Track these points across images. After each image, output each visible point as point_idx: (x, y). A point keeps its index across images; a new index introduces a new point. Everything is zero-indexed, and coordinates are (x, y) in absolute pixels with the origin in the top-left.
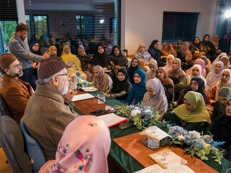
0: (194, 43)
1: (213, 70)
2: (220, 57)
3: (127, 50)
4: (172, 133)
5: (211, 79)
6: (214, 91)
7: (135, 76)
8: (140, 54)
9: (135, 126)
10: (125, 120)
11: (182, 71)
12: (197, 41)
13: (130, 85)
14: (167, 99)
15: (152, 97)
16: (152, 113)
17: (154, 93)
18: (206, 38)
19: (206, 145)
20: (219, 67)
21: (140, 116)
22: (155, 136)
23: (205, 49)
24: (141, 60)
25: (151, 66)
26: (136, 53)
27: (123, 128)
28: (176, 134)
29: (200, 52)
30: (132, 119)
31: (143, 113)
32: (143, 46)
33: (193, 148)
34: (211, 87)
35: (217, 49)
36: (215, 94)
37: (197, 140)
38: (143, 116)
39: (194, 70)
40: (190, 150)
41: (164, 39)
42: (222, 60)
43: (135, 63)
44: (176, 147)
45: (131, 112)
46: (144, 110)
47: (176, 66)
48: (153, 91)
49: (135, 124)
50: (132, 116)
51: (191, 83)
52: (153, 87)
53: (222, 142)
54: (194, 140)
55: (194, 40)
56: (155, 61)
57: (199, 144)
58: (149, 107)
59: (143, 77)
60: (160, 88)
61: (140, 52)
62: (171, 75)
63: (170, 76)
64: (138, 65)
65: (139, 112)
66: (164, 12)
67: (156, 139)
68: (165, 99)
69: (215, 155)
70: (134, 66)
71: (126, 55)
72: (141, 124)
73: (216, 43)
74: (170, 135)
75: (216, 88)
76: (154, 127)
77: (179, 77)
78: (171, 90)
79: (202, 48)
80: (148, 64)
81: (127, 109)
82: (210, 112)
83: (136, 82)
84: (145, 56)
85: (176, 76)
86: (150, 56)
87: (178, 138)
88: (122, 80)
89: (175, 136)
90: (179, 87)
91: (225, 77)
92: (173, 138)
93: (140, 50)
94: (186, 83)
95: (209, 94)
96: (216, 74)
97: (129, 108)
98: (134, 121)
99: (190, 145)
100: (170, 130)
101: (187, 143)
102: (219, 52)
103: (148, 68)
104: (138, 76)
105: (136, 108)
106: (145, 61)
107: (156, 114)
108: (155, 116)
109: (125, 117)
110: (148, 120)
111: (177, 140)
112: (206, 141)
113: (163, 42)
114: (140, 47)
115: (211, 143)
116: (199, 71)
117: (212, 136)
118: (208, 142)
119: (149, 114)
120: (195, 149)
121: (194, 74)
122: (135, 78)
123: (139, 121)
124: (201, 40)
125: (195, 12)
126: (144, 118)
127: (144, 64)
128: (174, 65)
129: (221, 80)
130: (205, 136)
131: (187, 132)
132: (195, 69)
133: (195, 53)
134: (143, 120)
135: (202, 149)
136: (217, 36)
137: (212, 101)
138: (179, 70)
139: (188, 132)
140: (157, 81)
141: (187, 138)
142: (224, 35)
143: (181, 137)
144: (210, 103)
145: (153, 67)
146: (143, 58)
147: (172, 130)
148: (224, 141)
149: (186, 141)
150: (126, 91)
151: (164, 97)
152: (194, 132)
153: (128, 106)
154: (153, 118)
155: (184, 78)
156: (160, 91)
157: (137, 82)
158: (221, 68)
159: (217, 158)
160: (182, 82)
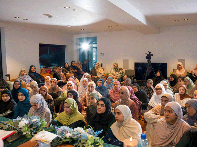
0: (65, 67)
1: (82, 85)
2: (85, 76)
3: (9, 75)
4: (60, 133)
5: (81, 92)
6: (85, 100)
7: (19, 95)
8: (22, 78)
9: (25, 135)
10: (13, 132)
11: (59, 88)
12: (67, 66)
13: (14, 104)
14: (50, 110)
15: (36, 111)
16: (39, 121)
17: (38, 107)
18: (73, 64)
19: (90, 136)
20: (85, 82)
21: (28, 126)
22: (45, 138)
23: (73, 71)
24: (23, 83)
25: (32, 87)
26: (18, 77)
27: (12, 141)
28: (64, 133)
29: (70, 73)
30: (21, 130)
31: (30, 123)
32: (24, 71)
33: (80, 142)
34: (82, 97)
35: (81, 71)
36: (86, 102)
37: (82, 134)
38: (31, 126)
39: (68, 86)
40: (78, 144)
41: (41, 65)
42: (87, 77)
43: (17, 85)
44: (66, 145)
45: (18, 124)
46: (31, 119)
47: (54, 84)
48: (37, 105)
49: (24, 133)
50: (20, 127)
51: (67, 95)
52: (36, 101)
53: (100, 130)
54: (80, 135)
55: (65, 65)
56: (36, 82)
57: (84, 136)
58: (36, 117)
59: (26, 94)
60: (43, 102)
61: (22, 76)
62: (51, 92)
63: (49, 93)
64: (20, 87)
65: (27, 122)
66: (39, 44)
67: (46, 142)
68: (48, 110)
69: (98, 143)
70: (17, 88)
71: (8, 79)
72: (30, 133)
73: (80, 67)
74: (58, 135)
75: (86, 97)
76: (44, 132)
77: (57, 93)
78: (51, 104)
79: (71, 71)
80: (30, 85)
81: (14, 122)
82: (85, 116)
83: (20, 100)
84: (27, 79)
85: (55, 92)
86: (31, 78)
87: (66, 137)
88: (7, 101)
89: (64, 135)
90: (58, 100)
91: (90, 88)
92: (62, 138)
93: (21, 74)
94: (64, 97)
95: (82, 103)
96: (84, 88)
97: (16, 120)
98: (23, 131)
99: (78, 140)
100: (58, 132)
101: (75, 138)
102: (83, 73)
103: (30, 89)
104: (22, 95)
105: (23, 119)
106: (27, 84)
107: (43, 121)
108: (43, 123)
109: (12, 130)
110: (36, 128)
111: (66, 138)
112: (89, 133)
113: (40, 68)
114: (21, 72)
115: (93, 134)
116: (72, 86)
117: (92, 129)
118: (91, 133)
119: (36, 122)
120: (82, 141)
121: (69, 89)
122: (20, 97)
123: (28, 130)
124: (70, 65)
125: (63, 45)
126: (32, 127)
127: (26, 85)
128: (52, 83)
129: (89, 90)
130: (88, 130)
131: (72, 129)
132: (69, 84)
133: (66, 74)
134: (32, 129)
135: (87, 140)
136: (80, 62)
137: (85, 108)
138: (56, 88)
139: (74, 129)
140: (39, 96)
141: (74, 134)
142: (84, 61)
143: (68, 135)
144: (84, 109)
145: (35, 88)
146: (25, 81)
147: (60, 131)
148: (102, 130)
149: (74, 137)
150: (11, 111)
151: (47, 109)
152: (79, 128)
153: (15, 119)
154: (41, 125)
155: (61, 93)
156: (43, 104)
157: (22, 100)
158: (87, 83)
159: (100, 144)
160: (60, 96)
